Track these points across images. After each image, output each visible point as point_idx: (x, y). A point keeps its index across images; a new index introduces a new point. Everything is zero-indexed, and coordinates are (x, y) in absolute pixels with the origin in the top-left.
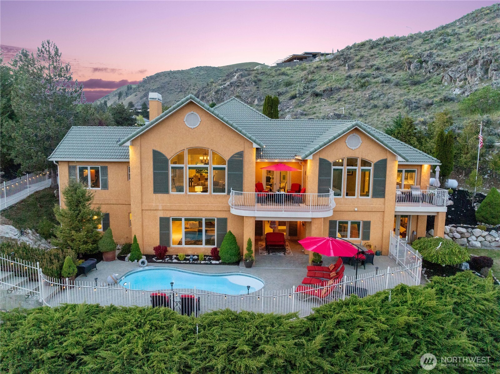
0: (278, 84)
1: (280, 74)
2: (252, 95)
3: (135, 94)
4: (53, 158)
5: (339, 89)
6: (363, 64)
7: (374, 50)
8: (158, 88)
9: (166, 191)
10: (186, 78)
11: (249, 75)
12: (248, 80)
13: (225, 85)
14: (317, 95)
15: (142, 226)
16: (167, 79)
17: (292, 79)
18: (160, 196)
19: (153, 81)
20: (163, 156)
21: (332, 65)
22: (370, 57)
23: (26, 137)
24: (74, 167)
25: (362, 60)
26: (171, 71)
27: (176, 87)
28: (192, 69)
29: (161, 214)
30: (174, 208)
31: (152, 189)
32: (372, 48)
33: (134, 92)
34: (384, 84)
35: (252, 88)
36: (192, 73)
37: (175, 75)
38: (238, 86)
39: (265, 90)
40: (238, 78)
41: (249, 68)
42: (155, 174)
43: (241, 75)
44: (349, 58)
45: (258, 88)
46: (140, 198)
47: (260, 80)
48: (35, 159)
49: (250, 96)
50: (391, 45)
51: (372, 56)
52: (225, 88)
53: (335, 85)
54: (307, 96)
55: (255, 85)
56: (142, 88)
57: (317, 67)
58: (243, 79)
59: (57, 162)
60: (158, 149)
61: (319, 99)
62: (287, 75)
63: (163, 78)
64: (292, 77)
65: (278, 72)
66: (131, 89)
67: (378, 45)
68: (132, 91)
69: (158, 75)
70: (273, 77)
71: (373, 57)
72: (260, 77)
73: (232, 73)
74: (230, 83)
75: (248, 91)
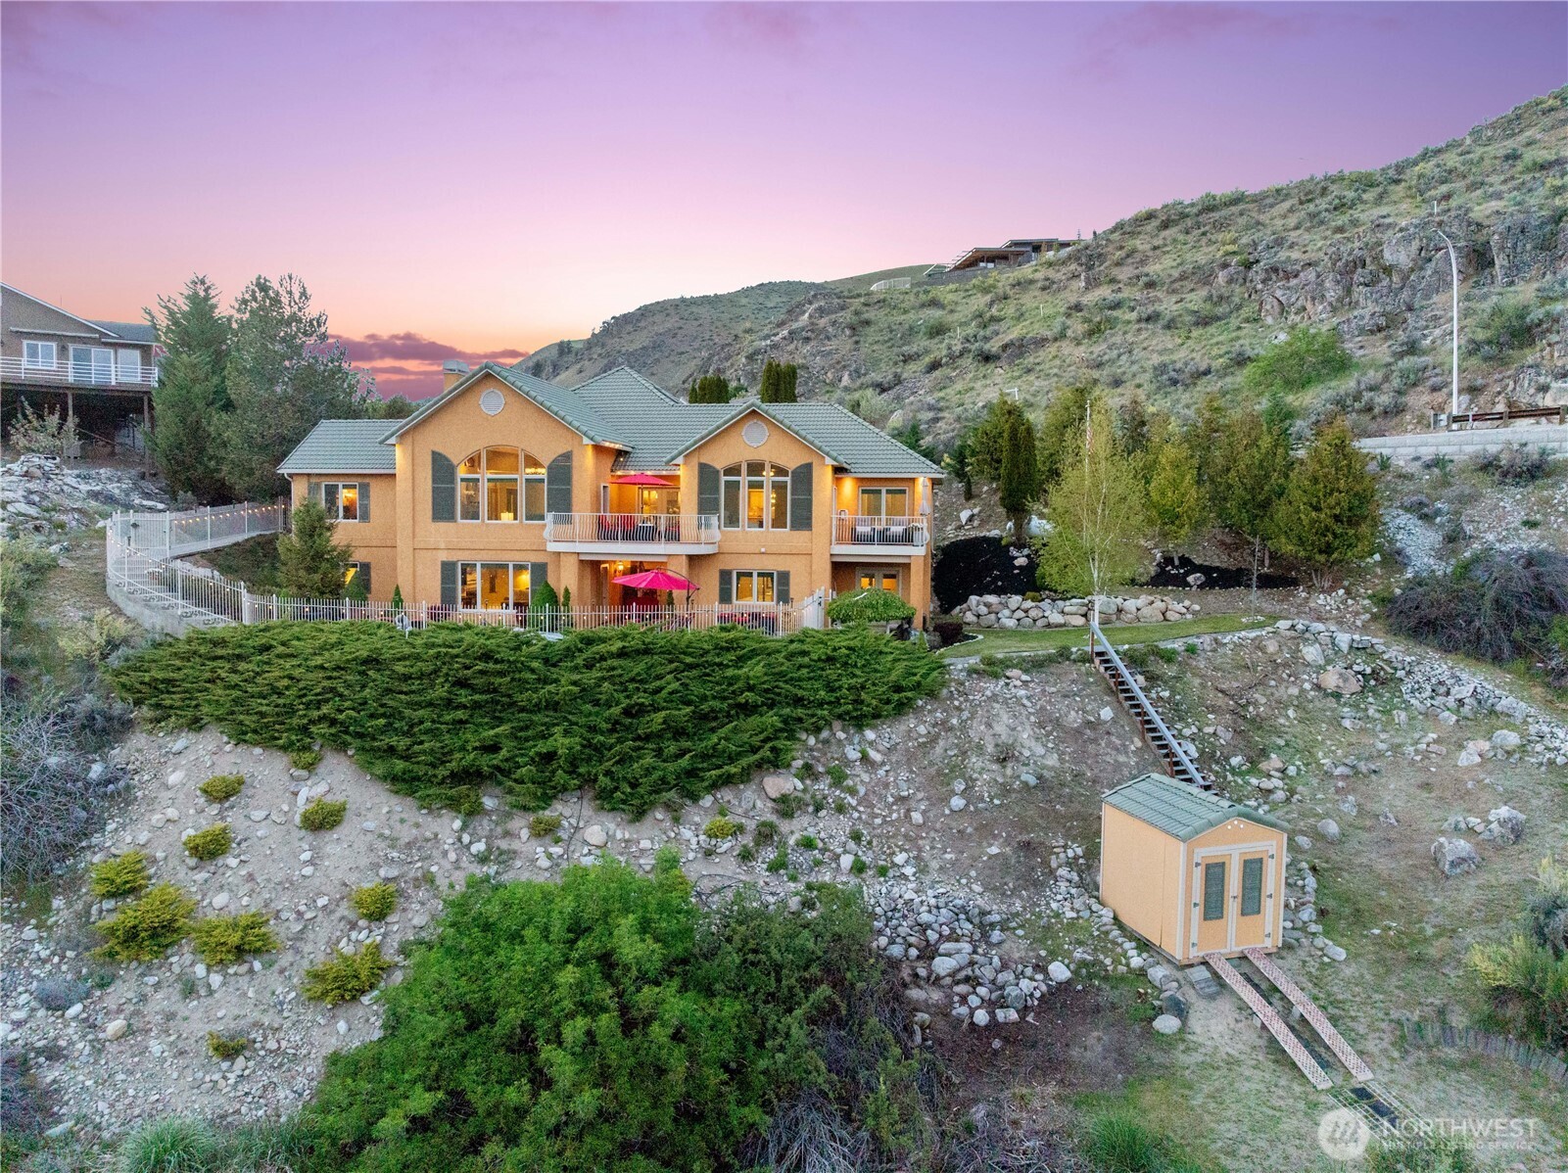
0: (912, 330)
1: (923, 306)
2: (838, 363)
3: (578, 366)
4: (285, 469)
5: (1041, 342)
6: (1124, 273)
7: (1166, 233)
8: (644, 348)
9: (451, 518)
10: (726, 316)
11: (843, 308)
12: (834, 323)
13: (776, 339)
14: (987, 358)
15: (414, 576)
16: (672, 322)
17: (950, 318)
18: (443, 526)
19: (630, 328)
20: (447, 459)
21: (1059, 276)
22: (1150, 253)
23: (249, 439)
24: (318, 485)
25: (1130, 260)
26: (683, 300)
27: (696, 345)
28: (746, 292)
29: (444, 556)
30: (463, 546)
31: (429, 513)
32: (1165, 225)
33: (577, 361)
34: (1143, 325)
35: (842, 344)
36: (744, 301)
37: (694, 309)
38: (807, 339)
39: (875, 347)
40: (810, 317)
41: (850, 291)
42: (434, 490)
43: (821, 311)
44: (1100, 255)
45: (857, 342)
46: (410, 530)
47: (867, 323)
48: (258, 474)
49: (832, 366)
50: (1216, 215)
51: (1155, 248)
52: (774, 346)
53: (1040, 330)
54: (967, 361)
55: (850, 337)
56: (599, 350)
57: (1019, 284)
58: (823, 322)
59: (290, 475)
60: (437, 450)
61: (991, 366)
62: (942, 307)
63: (658, 318)
64: (952, 311)
65: (923, 297)
66: (570, 352)
67: (1184, 216)
68: (571, 358)
69: (645, 312)
70: (905, 312)
71: (1158, 252)
72: (870, 314)
73: (800, 305)
74: (790, 333)
75: (830, 353)
